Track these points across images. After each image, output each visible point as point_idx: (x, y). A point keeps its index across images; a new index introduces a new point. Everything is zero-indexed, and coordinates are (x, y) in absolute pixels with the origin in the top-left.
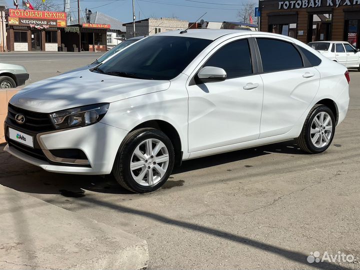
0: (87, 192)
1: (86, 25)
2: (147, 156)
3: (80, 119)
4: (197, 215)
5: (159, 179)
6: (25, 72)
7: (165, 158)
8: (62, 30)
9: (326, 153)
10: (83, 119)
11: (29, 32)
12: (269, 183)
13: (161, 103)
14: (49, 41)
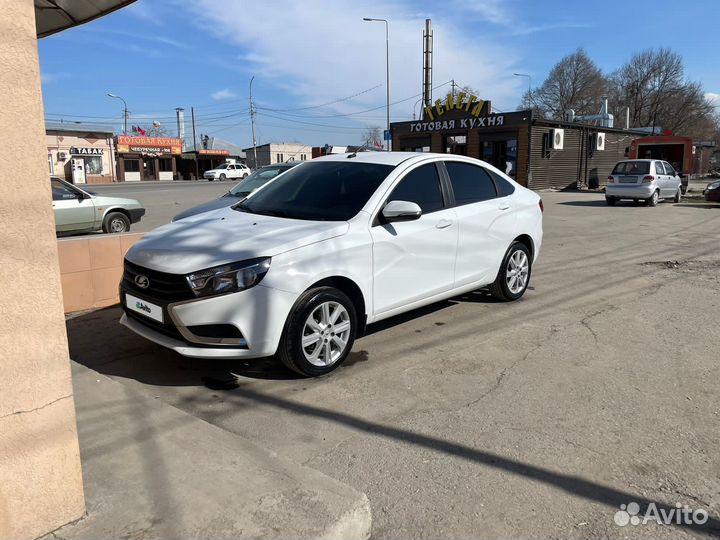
0: (241, 379)
1: (203, 152)
2: (322, 326)
3: (230, 281)
4: (405, 413)
5: (339, 354)
6: (140, 207)
7: (346, 325)
8: (178, 157)
9: (522, 300)
10: (235, 281)
11: (141, 160)
12: (479, 350)
13: (339, 253)
14: (163, 169)
